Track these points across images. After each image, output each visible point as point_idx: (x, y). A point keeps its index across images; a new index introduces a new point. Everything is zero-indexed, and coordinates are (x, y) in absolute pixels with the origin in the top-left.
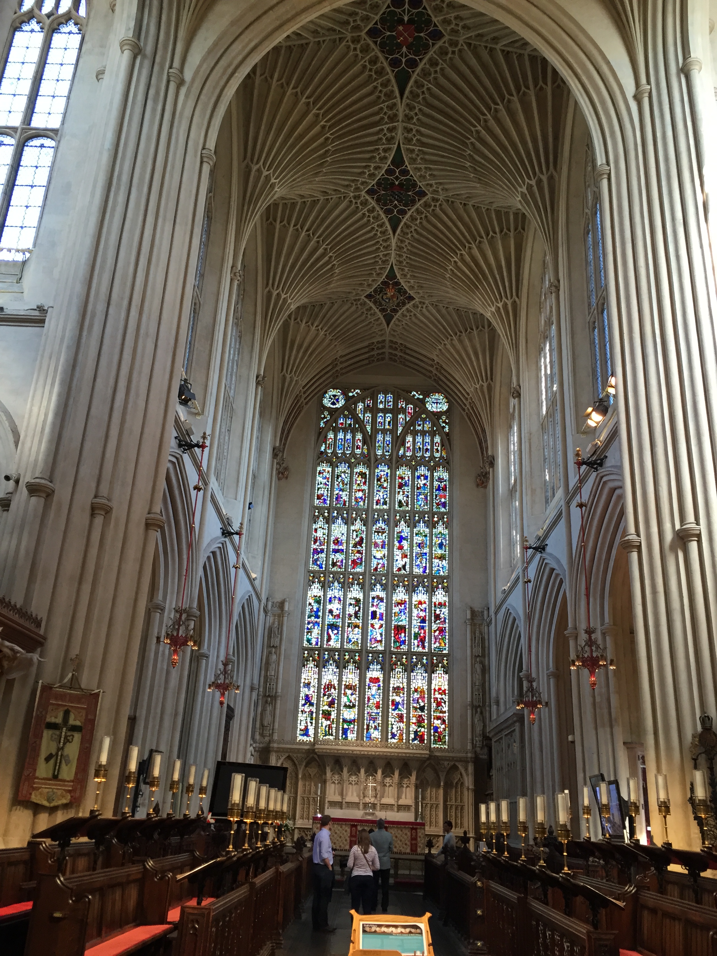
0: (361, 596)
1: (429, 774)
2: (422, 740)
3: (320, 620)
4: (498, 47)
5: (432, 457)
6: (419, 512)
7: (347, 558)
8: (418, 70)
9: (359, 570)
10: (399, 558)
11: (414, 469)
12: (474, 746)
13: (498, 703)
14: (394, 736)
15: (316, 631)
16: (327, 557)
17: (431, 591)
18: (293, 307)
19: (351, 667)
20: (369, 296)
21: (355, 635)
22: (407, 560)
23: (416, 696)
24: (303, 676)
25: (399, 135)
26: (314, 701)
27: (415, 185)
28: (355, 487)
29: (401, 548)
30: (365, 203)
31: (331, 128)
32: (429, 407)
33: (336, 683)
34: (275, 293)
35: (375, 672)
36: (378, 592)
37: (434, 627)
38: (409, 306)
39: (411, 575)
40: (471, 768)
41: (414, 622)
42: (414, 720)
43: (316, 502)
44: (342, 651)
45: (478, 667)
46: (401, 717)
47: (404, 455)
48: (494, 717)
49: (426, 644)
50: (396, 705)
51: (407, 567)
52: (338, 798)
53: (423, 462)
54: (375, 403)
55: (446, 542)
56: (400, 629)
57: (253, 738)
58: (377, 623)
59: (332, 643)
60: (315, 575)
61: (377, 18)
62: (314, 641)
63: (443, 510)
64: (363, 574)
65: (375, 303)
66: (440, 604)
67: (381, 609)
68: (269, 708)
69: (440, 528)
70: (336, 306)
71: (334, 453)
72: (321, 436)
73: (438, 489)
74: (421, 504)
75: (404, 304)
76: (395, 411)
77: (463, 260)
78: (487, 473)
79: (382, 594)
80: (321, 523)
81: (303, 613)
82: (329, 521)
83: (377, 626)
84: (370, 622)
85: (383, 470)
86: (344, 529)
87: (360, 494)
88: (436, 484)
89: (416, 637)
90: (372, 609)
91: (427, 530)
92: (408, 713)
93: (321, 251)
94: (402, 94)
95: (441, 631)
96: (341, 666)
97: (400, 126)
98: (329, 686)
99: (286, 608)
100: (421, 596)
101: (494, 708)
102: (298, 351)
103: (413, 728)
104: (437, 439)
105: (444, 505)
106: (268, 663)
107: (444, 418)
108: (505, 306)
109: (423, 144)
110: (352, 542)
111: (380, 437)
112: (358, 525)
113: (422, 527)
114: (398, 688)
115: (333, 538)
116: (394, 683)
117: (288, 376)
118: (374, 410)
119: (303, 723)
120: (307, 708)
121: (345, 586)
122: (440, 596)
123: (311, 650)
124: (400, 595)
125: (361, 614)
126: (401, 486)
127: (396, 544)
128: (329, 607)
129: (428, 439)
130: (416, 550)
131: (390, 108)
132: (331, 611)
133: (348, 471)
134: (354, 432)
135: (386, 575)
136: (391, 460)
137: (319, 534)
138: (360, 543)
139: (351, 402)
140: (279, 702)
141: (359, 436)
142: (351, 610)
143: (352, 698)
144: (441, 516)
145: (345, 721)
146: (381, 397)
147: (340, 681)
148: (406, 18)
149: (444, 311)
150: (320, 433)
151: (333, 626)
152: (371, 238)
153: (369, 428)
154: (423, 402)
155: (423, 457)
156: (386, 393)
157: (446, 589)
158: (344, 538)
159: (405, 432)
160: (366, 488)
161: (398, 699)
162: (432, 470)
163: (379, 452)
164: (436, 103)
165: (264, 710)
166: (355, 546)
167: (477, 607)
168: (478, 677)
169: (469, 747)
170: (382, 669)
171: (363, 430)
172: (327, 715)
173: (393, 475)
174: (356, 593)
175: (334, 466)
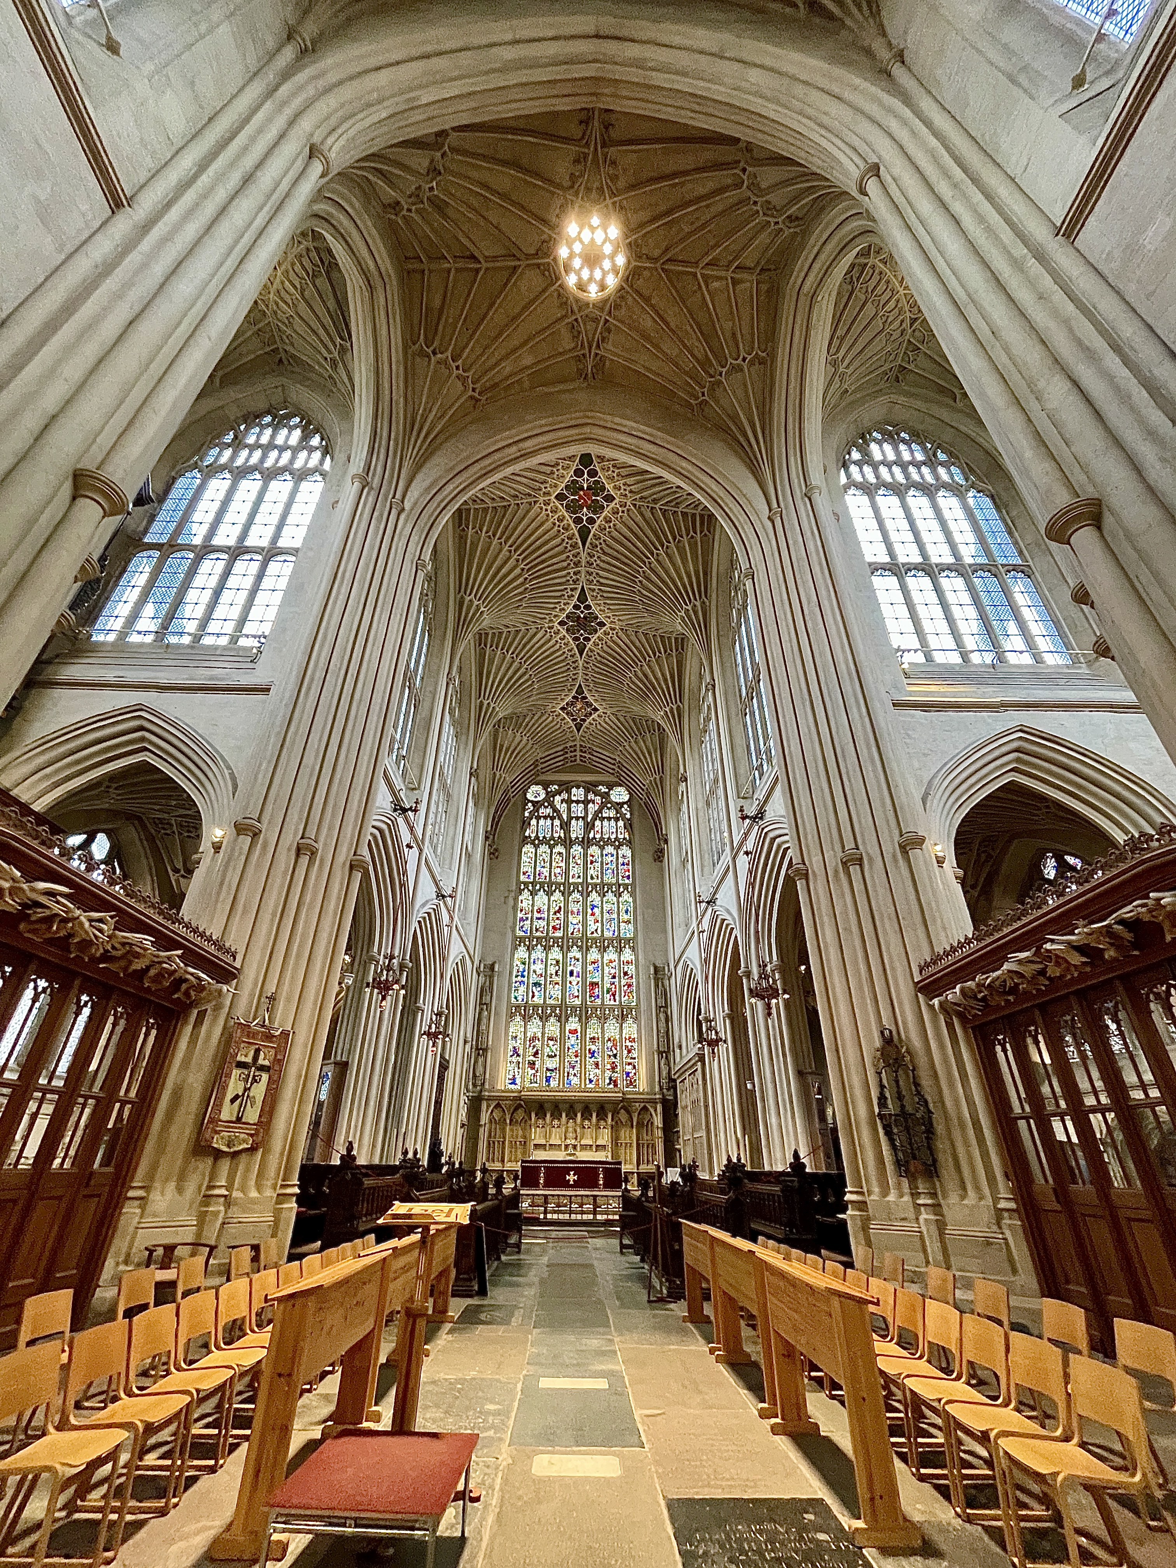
0: (560, 957)
1: (623, 1116)
2: (616, 1085)
3: (525, 979)
4: (657, 506)
5: (616, 839)
6: (607, 884)
7: (548, 925)
8: (596, 525)
9: (559, 934)
10: (592, 923)
11: (602, 848)
12: (661, 1088)
13: (680, 1047)
14: (591, 1081)
15: (522, 989)
16: (531, 924)
17: (620, 951)
18: (501, 715)
19: (552, 1019)
20: (563, 709)
21: (556, 992)
22: (599, 924)
23: (610, 1044)
24: (511, 1030)
25: (583, 577)
26: (521, 1052)
27: (597, 618)
28: (554, 864)
29: (593, 914)
30: (557, 633)
31: (528, 570)
32: (613, 798)
33: (540, 1035)
34: (486, 702)
35: (573, 1024)
36: (575, 953)
37: (623, 982)
38: (594, 716)
39: (603, 939)
40: (659, 1107)
41: (606, 978)
42: (609, 1067)
43: (523, 878)
44: (544, 1006)
45: (662, 1016)
46: (597, 1065)
47: (594, 838)
48: (678, 1059)
49: (617, 997)
50: (592, 1054)
51: (599, 931)
52: (543, 1142)
53: (609, 842)
54: (570, 797)
55: (631, 909)
56: (594, 985)
57: (467, 1087)
58: (575, 980)
59: (535, 999)
60: (522, 940)
61: (563, 485)
62: (520, 998)
63: (627, 881)
64: (562, 938)
65: (567, 714)
66: (628, 962)
67: (578, 969)
68: (481, 1060)
69: (626, 896)
70: (536, 717)
71: (537, 837)
72: (526, 824)
73: (623, 864)
74: (609, 878)
75: (591, 714)
76: (586, 802)
77: (636, 675)
78: (662, 851)
79: (579, 955)
80: (526, 894)
81: (511, 973)
82: (533, 893)
83: (574, 983)
84: (569, 979)
85: (577, 850)
86: (546, 898)
87: (558, 870)
88: (621, 860)
89: (608, 992)
90: (569, 969)
91: (615, 899)
92: (603, 1059)
93: (522, 670)
94: (584, 544)
95: (629, 986)
96: (544, 1018)
97: (583, 570)
98: (534, 1039)
99: (496, 969)
100: (611, 955)
101: (677, 1051)
102: (506, 754)
103: (608, 1074)
104: (621, 823)
105: (628, 877)
106: (479, 1019)
107: (625, 806)
108: (671, 710)
109: (602, 584)
110: (552, 911)
111: (573, 822)
112: (557, 896)
113: (610, 896)
114: (594, 1038)
115: (536, 908)
116: (590, 1033)
117: (498, 774)
118: (569, 802)
119: (511, 1073)
120: (514, 1059)
121: (547, 949)
122: (627, 955)
123: (518, 1007)
124: (594, 955)
125: (560, 973)
126: (592, 862)
127: (589, 911)
128: (533, 967)
129: (613, 822)
130: (606, 916)
131: (575, 556)
132: (535, 971)
133: (549, 851)
134: (553, 818)
135: (581, 939)
136: (583, 841)
137: (525, 905)
138: (559, 911)
139: (550, 795)
140: (489, 1054)
141: (557, 822)
142: (552, 970)
143: (554, 1048)
144: (626, 887)
145: (548, 1069)
146: (574, 790)
147: (543, 1034)
148: (585, 486)
149: (622, 719)
150: (524, 822)
151: (536, 984)
152: (563, 661)
153: (565, 817)
154: (607, 794)
155: (609, 838)
156: (578, 787)
157: (633, 949)
158: (546, 907)
159: (594, 819)
160: (563, 864)
161: (593, 1048)
162: (617, 848)
163: (573, 836)
164: (610, 551)
165: (476, 1062)
166: (555, 913)
167: (659, 964)
168: (662, 1024)
169: (657, 1089)
170: (580, 1020)
171: (560, 817)
172: (532, 1064)
173: (585, 855)
174: (556, 954)
175: (536, 847)
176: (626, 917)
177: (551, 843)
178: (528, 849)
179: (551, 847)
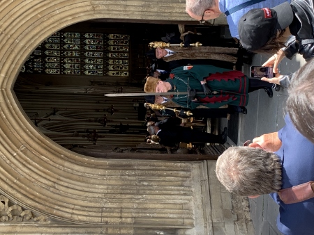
176: (73, 36)
177: (44, 63)
178: (47, 71)
179: (46, 62)
